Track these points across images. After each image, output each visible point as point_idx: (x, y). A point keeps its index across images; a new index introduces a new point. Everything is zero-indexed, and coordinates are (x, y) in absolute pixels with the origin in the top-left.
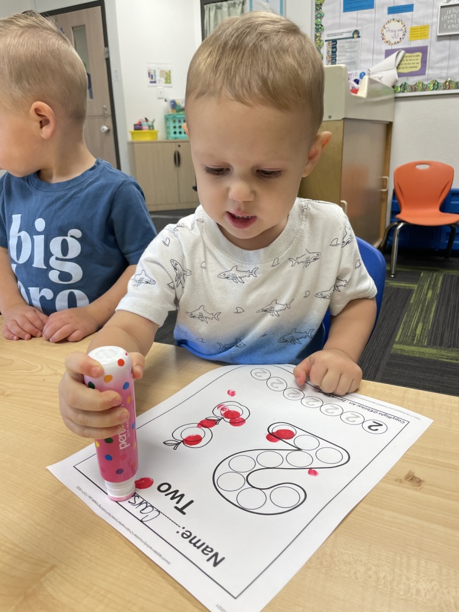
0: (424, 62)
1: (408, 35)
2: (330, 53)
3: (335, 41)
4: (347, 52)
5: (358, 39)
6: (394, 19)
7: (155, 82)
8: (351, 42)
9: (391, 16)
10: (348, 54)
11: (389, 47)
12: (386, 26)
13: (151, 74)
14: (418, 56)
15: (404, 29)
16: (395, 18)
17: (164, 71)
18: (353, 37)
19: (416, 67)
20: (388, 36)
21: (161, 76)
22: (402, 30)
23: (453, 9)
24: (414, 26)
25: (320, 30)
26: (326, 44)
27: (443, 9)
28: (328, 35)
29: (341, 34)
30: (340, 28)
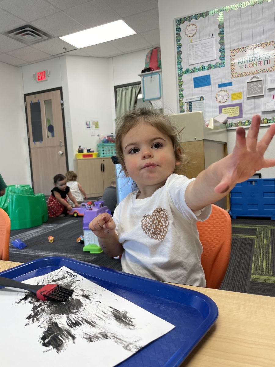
0: (241, 111)
1: (230, 97)
2: (189, 109)
3: (190, 103)
4: (198, 108)
7: (90, 128)
9: (220, 89)
11: (221, 104)
12: (218, 94)
13: (87, 123)
14: (237, 108)
15: (228, 95)
16: (222, 90)
17: (95, 122)
19: (237, 114)
20: (220, 99)
21: (93, 124)
23: (254, 83)
24: (234, 93)
25: (182, 97)
26: (185, 104)
27: (249, 83)
28: (187, 100)
29: (194, 99)
30: (192, 96)
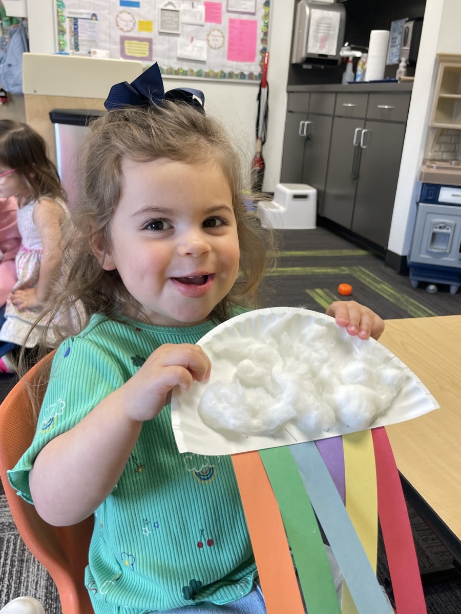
0: (151, 50)
1: (137, 26)
2: (73, 29)
3: (76, 19)
4: (87, 31)
5: (96, 22)
6: (125, 11)
8: (89, 23)
9: (123, 8)
10: (89, 33)
11: (123, 34)
12: (120, 15)
14: (146, 45)
15: (133, 20)
18: (92, 19)
19: (145, 54)
20: (122, 24)
22: (131, 21)
23: (170, 13)
24: (142, 20)
25: (61, 7)
26: (68, 20)
27: (163, 11)
28: (70, 13)
29: (82, 14)
30: (79, 8)
